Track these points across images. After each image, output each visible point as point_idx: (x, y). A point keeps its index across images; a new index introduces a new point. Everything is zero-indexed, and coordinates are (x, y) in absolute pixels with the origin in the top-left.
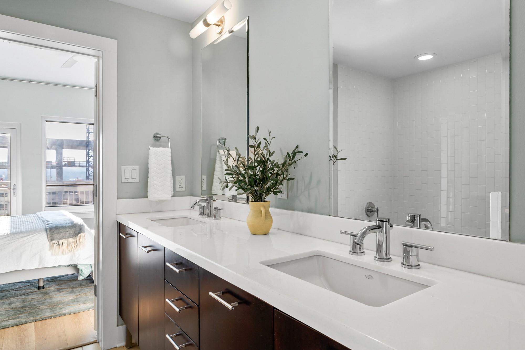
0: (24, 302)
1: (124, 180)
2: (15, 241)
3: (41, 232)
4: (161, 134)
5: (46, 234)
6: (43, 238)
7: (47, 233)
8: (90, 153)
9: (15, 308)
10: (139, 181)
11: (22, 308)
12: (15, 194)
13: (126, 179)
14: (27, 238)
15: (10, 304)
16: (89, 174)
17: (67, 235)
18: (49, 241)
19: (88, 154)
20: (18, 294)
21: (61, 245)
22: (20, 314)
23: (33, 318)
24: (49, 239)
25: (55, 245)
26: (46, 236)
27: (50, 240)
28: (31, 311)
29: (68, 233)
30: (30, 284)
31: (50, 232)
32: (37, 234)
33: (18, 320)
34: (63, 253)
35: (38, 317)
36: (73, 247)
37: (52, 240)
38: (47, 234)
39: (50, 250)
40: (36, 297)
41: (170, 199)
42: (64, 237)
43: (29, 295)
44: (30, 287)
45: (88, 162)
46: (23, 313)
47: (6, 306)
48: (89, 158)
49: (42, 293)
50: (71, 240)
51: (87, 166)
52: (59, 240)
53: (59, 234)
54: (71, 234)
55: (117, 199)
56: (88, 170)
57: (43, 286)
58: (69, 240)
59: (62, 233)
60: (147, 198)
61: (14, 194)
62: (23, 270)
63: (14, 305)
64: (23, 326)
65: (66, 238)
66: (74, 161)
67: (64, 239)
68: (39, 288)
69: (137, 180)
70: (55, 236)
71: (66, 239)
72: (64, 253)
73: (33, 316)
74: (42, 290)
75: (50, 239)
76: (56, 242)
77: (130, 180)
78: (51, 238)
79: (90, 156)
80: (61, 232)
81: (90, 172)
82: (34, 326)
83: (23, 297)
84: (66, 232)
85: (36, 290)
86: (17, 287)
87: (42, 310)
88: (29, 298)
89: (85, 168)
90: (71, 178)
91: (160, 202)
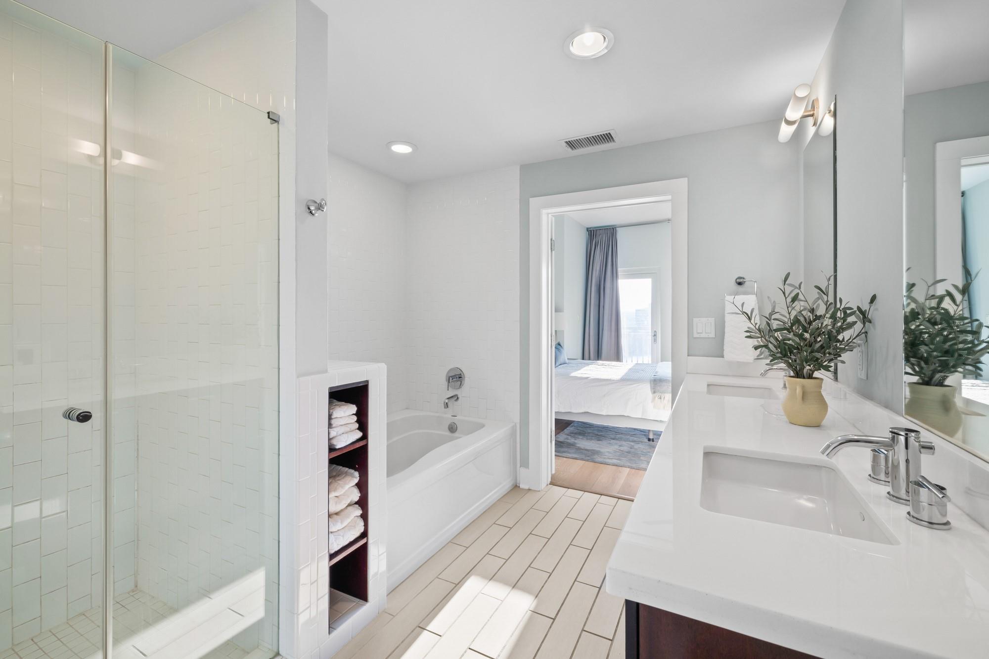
0: (631, 448)
1: (696, 335)
3: (646, 382)
4: (745, 277)
6: (647, 388)
7: (651, 384)
9: (622, 451)
10: (714, 337)
11: (627, 452)
13: (698, 333)
14: (632, 386)
15: (620, 446)
18: (652, 393)
20: (631, 440)
21: (661, 398)
22: (623, 457)
23: (629, 464)
24: (652, 390)
25: (657, 398)
26: (650, 388)
28: (632, 458)
30: (644, 434)
31: (653, 383)
32: (643, 384)
33: (619, 461)
34: (664, 408)
35: (634, 466)
37: (654, 392)
38: (651, 386)
39: (652, 402)
40: (642, 447)
41: (752, 362)
43: (638, 443)
44: (643, 436)
46: (625, 457)
47: (616, 447)
49: (650, 445)
52: (661, 393)
53: (661, 387)
55: (688, 356)
57: (653, 439)
60: (723, 357)
61: (655, 341)
62: (628, 416)
63: (622, 448)
64: (620, 468)
67: (666, 393)
68: (649, 440)
69: (712, 335)
70: (657, 389)
72: (666, 408)
73: (631, 463)
74: (651, 442)
76: (657, 395)
77: (703, 335)
78: (654, 389)
80: (664, 386)
82: (628, 472)
83: (632, 444)
85: (646, 440)
86: (633, 433)
87: (642, 460)
88: (636, 446)
91: (740, 364)
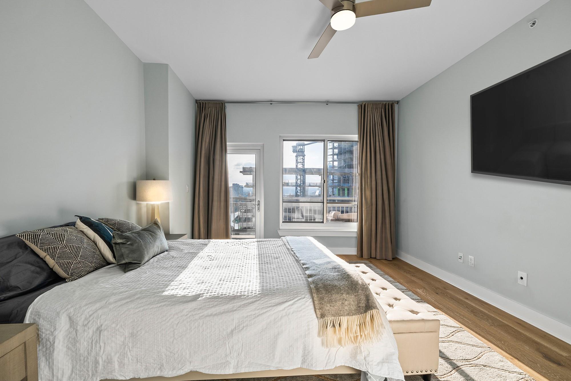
2: (266, 312)
3: (303, 296)
5: (311, 300)
7: (313, 299)
8: (298, 177)
12: (259, 209)
16: (297, 192)
17: (346, 308)
18: (317, 317)
19: (297, 177)
21: (337, 326)
24: (317, 313)
25: (328, 327)
27: (319, 316)
29: (346, 303)
31: (317, 297)
32: (298, 300)
34: (340, 342)
36: (359, 337)
37: (322, 316)
38: (314, 302)
39: (319, 335)
42: (341, 311)
45: (296, 183)
48: (297, 180)
50: (355, 319)
51: (296, 186)
52: (334, 316)
53: (332, 305)
54: (352, 306)
56: (296, 189)
58: (351, 318)
59: (338, 303)
65: (346, 314)
66: (288, 182)
67: (342, 316)
70: (327, 308)
71: (345, 317)
72: (343, 342)
75: (320, 313)
76: (328, 320)
78: (321, 310)
79: (298, 178)
80: (336, 301)
81: (298, 190)
84: (344, 302)
89: (295, 187)
90: (286, 194)
